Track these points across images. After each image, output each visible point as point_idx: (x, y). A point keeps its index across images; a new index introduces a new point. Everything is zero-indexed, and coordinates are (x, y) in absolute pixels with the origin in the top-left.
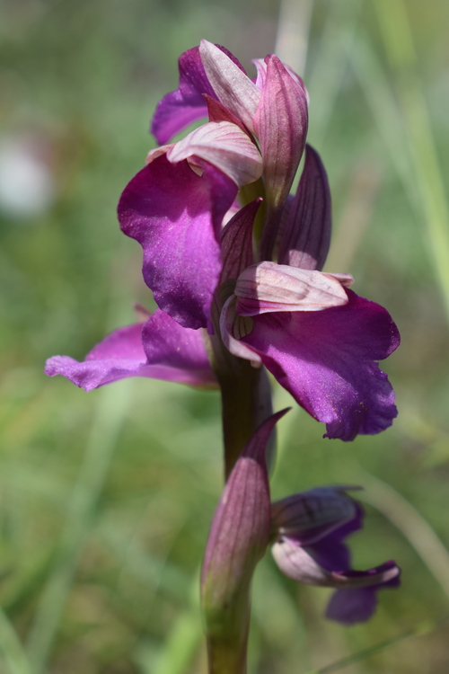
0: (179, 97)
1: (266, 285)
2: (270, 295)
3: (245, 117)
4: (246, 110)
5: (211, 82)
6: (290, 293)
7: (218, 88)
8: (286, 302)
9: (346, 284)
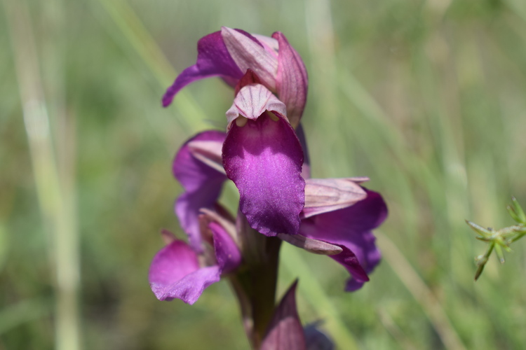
0: (196, 69)
1: (310, 196)
2: (314, 202)
3: (268, 79)
4: (269, 74)
5: (233, 57)
6: (329, 198)
7: (239, 60)
8: (327, 204)
9: (363, 185)
